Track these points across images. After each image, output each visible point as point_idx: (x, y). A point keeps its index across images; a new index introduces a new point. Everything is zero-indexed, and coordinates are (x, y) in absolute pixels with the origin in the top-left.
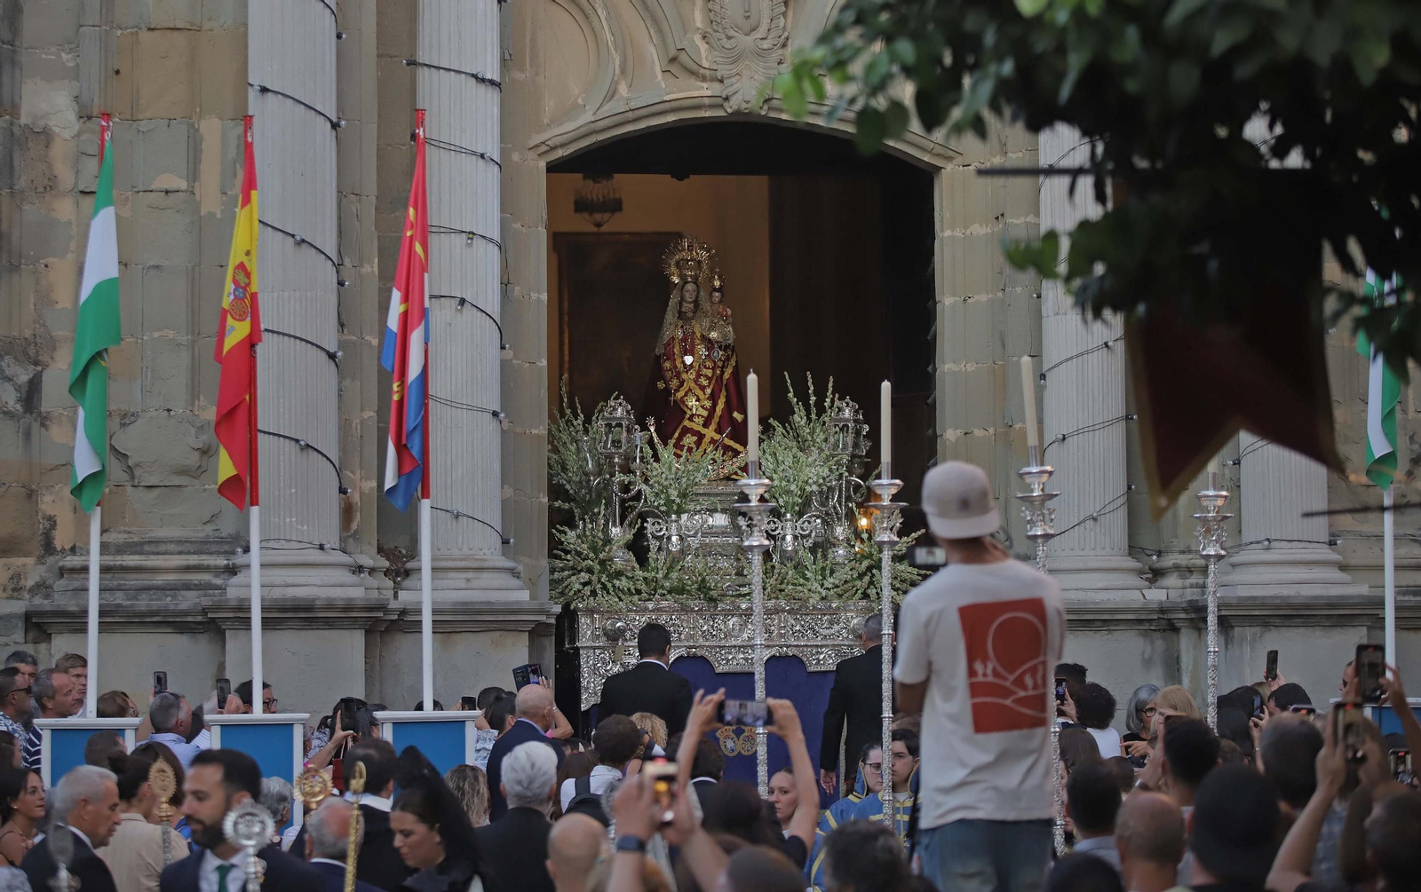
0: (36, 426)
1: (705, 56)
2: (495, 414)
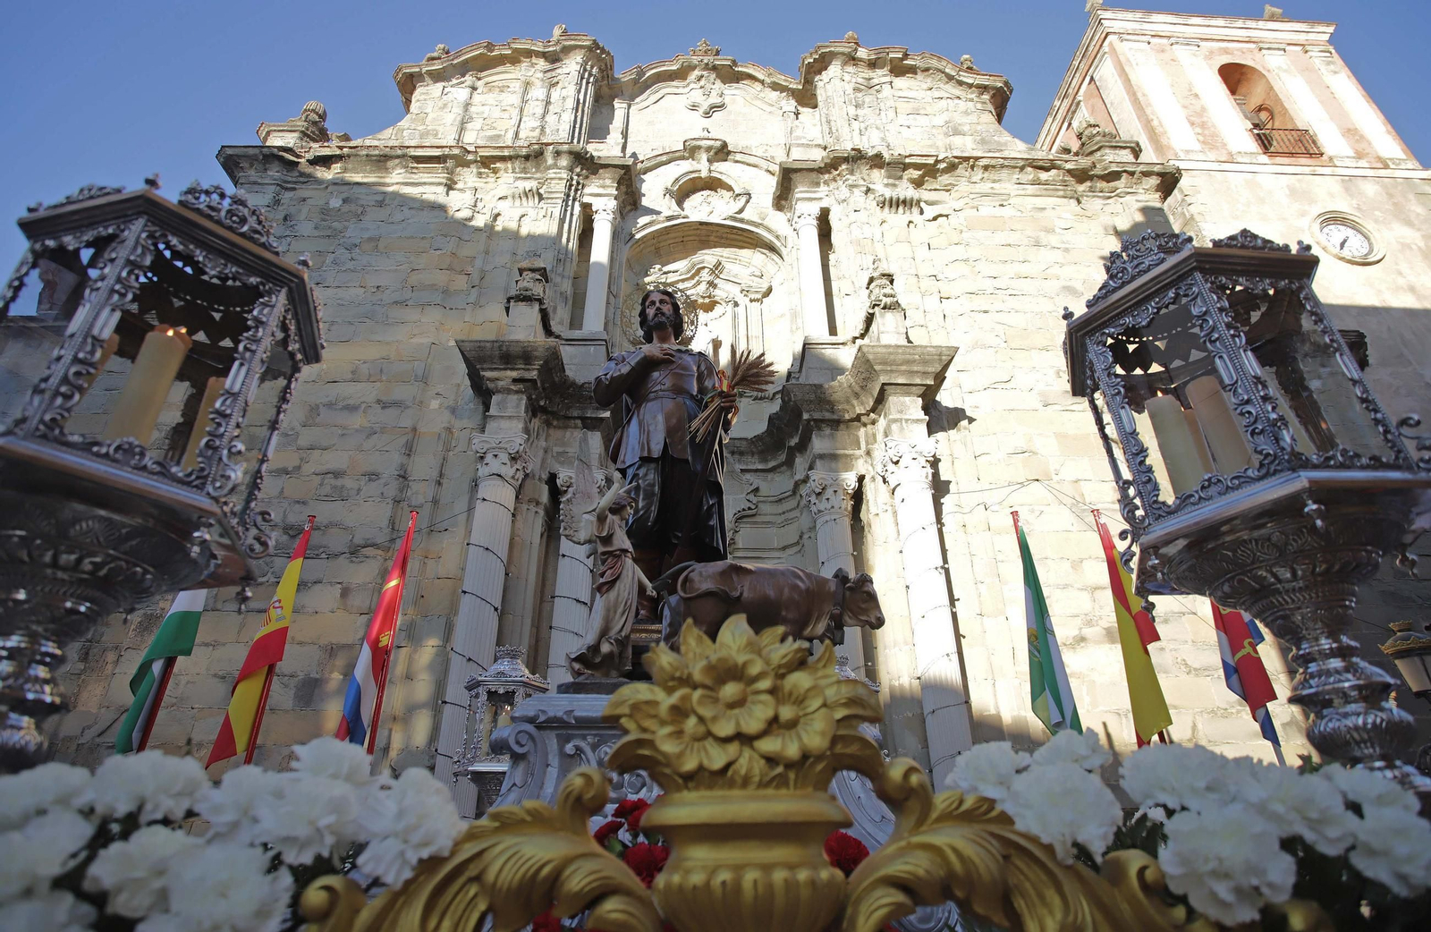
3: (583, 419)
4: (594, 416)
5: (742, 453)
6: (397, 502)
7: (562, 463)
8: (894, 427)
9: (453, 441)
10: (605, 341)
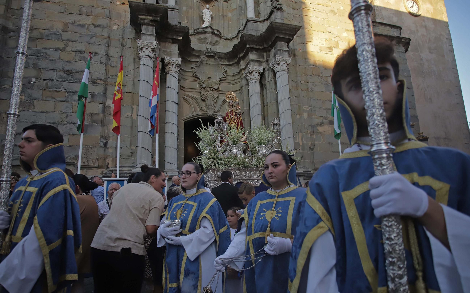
0: (106, 149)
1: (205, 108)
2: (176, 149)
3: (172, 39)
4: (176, 38)
5: (222, 58)
6: (107, 64)
7: (166, 55)
8: (279, 52)
9: (125, 43)
10: (178, 10)
